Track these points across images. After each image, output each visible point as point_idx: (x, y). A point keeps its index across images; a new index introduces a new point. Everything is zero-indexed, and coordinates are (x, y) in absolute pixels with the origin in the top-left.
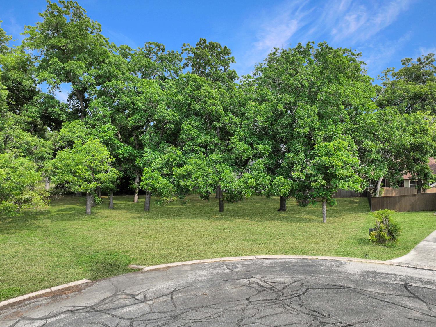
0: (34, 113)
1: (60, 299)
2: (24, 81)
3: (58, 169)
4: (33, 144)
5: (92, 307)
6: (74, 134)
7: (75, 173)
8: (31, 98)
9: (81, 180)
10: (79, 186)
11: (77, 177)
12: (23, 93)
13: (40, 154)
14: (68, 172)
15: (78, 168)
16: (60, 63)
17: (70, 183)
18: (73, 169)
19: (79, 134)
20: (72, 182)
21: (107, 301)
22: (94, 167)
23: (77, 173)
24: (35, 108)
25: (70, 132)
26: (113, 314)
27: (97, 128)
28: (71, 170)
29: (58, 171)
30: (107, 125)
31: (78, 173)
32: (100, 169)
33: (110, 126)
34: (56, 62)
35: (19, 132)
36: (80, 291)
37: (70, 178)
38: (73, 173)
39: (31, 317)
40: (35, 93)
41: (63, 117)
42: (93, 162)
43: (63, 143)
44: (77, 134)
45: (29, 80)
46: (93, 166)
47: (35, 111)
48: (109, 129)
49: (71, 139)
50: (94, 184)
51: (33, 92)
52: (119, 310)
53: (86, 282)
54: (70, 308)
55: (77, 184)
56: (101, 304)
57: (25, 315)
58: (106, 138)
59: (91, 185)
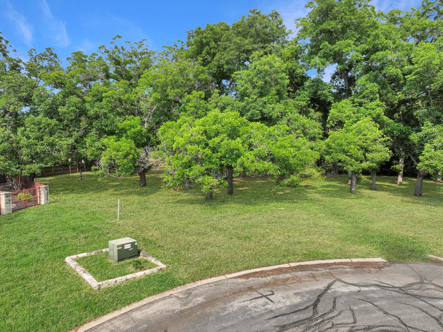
0: (305, 97)
1: (364, 271)
2: (298, 69)
3: (332, 149)
4: (307, 125)
5: (400, 288)
6: (343, 114)
7: (347, 152)
8: (302, 84)
9: (353, 160)
10: (351, 165)
11: (349, 156)
12: (296, 80)
13: (314, 135)
14: (341, 151)
15: (350, 148)
16: (330, 46)
17: (342, 162)
18: (346, 148)
19: (348, 114)
20: (345, 161)
21: (415, 286)
22: (366, 147)
23: (349, 152)
24: (306, 92)
25: (339, 112)
26: (429, 302)
27: (364, 107)
28: (344, 149)
29: (331, 150)
30: (375, 102)
31: (351, 152)
32: (372, 148)
33: (378, 102)
34: (326, 45)
35: (297, 115)
36: (380, 268)
37: (342, 157)
38: (345, 152)
39: (344, 280)
40: (306, 79)
41: (331, 98)
42: (364, 141)
43: (333, 123)
44: (347, 114)
45: (301, 67)
46: (364, 146)
47: (306, 95)
48: (378, 106)
49: (340, 119)
50: (366, 164)
51: (304, 78)
52: (435, 301)
53: (382, 261)
54: (377, 283)
55: (349, 163)
56: (409, 288)
57: (338, 277)
58: (375, 116)
59: (363, 165)
